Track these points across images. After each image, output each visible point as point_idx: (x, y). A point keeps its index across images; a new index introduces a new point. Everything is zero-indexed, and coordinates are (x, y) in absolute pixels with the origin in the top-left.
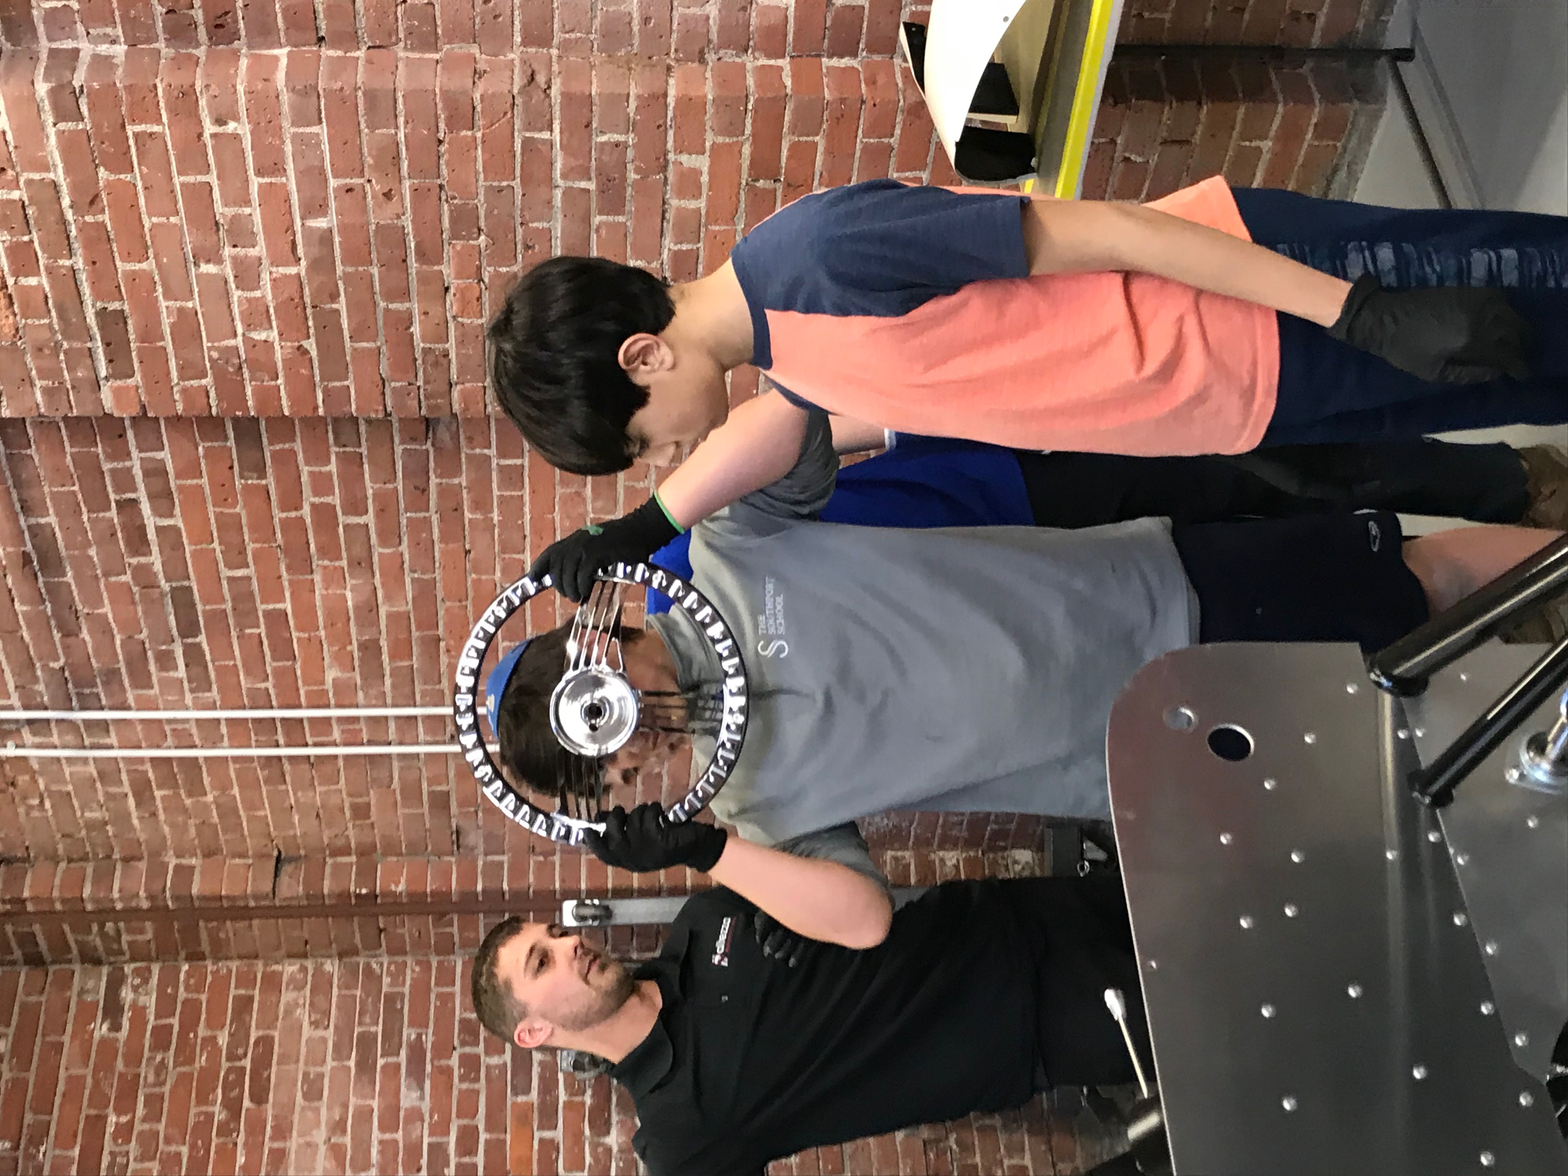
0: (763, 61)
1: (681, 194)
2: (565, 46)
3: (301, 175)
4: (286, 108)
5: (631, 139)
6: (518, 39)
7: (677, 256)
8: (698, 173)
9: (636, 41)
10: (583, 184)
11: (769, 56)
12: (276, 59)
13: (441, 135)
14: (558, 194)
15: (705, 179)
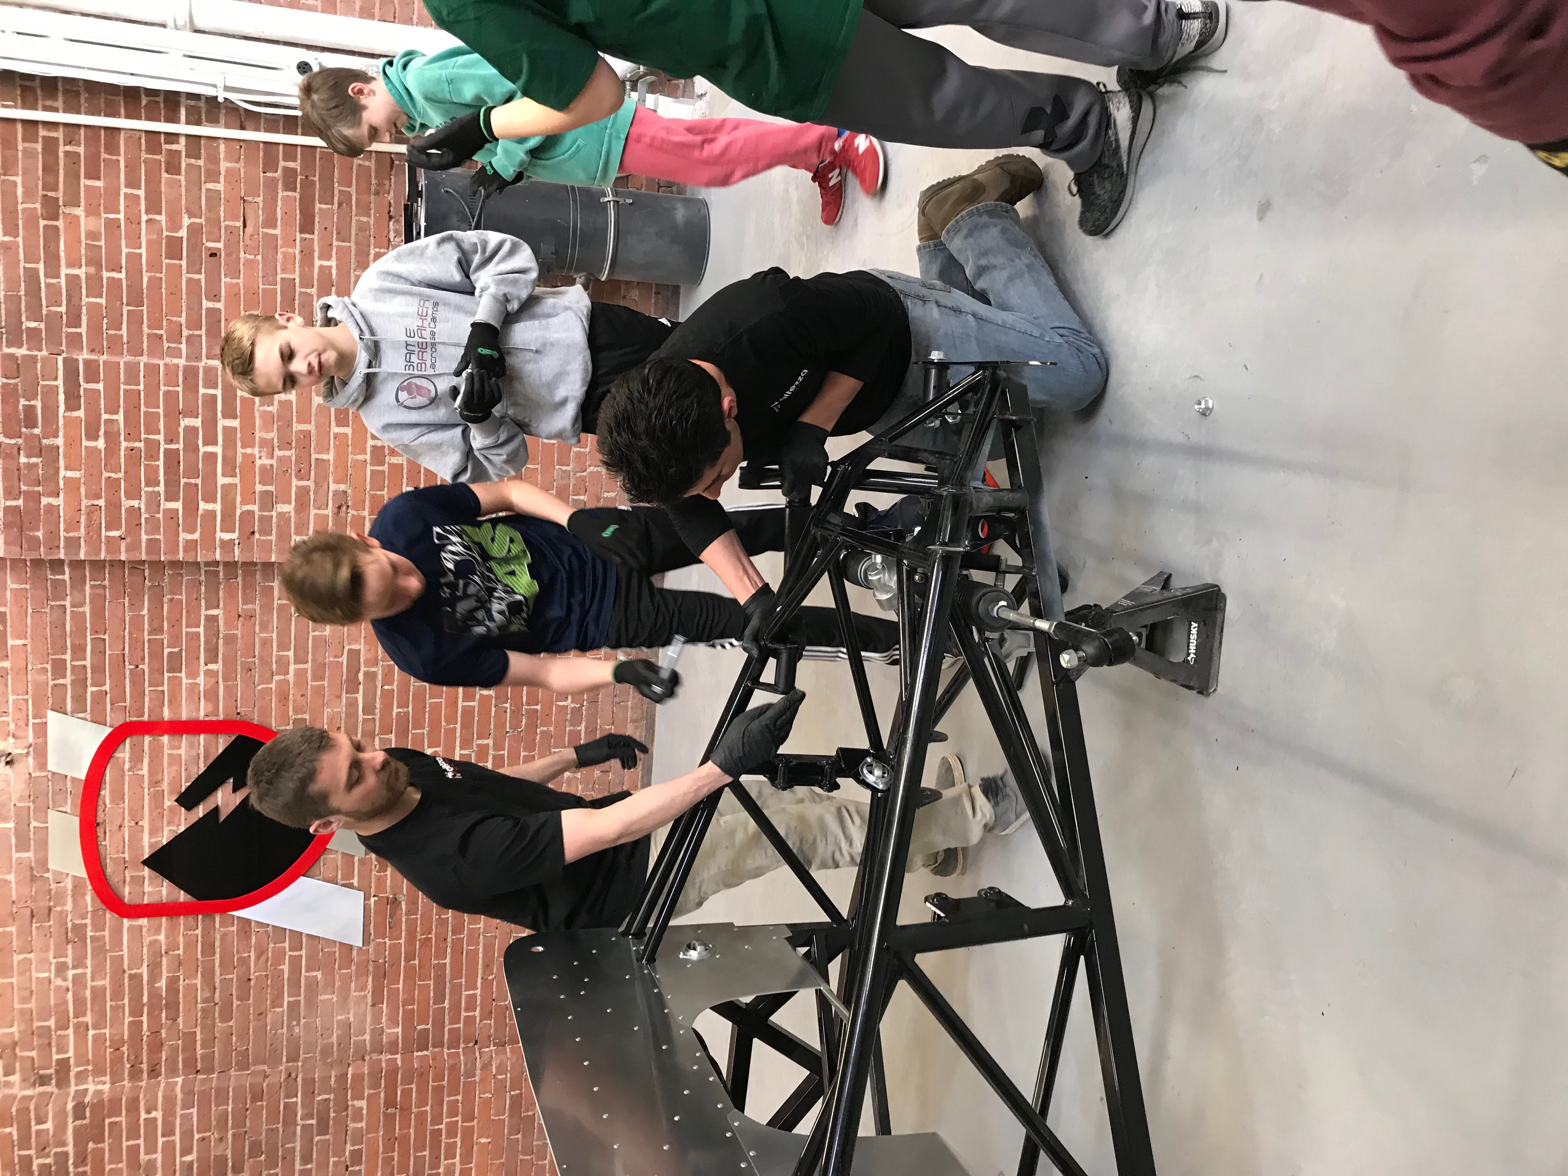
0: (390, 1057)
1: (354, 1121)
2: (305, 1059)
3: (183, 1134)
4: (179, 1102)
5: (332, 1096)
6: (284, 1060)
7: (352, 1152)
8: (361, 1109)
9: (335, 1054)
10: (310, 1122)
11: (392, 1054)
12: (176, 1083)
13: (248, 1106)
14: (299, 1128)
15: (365, 1112)
